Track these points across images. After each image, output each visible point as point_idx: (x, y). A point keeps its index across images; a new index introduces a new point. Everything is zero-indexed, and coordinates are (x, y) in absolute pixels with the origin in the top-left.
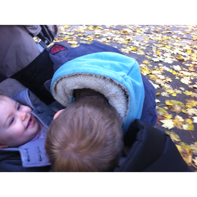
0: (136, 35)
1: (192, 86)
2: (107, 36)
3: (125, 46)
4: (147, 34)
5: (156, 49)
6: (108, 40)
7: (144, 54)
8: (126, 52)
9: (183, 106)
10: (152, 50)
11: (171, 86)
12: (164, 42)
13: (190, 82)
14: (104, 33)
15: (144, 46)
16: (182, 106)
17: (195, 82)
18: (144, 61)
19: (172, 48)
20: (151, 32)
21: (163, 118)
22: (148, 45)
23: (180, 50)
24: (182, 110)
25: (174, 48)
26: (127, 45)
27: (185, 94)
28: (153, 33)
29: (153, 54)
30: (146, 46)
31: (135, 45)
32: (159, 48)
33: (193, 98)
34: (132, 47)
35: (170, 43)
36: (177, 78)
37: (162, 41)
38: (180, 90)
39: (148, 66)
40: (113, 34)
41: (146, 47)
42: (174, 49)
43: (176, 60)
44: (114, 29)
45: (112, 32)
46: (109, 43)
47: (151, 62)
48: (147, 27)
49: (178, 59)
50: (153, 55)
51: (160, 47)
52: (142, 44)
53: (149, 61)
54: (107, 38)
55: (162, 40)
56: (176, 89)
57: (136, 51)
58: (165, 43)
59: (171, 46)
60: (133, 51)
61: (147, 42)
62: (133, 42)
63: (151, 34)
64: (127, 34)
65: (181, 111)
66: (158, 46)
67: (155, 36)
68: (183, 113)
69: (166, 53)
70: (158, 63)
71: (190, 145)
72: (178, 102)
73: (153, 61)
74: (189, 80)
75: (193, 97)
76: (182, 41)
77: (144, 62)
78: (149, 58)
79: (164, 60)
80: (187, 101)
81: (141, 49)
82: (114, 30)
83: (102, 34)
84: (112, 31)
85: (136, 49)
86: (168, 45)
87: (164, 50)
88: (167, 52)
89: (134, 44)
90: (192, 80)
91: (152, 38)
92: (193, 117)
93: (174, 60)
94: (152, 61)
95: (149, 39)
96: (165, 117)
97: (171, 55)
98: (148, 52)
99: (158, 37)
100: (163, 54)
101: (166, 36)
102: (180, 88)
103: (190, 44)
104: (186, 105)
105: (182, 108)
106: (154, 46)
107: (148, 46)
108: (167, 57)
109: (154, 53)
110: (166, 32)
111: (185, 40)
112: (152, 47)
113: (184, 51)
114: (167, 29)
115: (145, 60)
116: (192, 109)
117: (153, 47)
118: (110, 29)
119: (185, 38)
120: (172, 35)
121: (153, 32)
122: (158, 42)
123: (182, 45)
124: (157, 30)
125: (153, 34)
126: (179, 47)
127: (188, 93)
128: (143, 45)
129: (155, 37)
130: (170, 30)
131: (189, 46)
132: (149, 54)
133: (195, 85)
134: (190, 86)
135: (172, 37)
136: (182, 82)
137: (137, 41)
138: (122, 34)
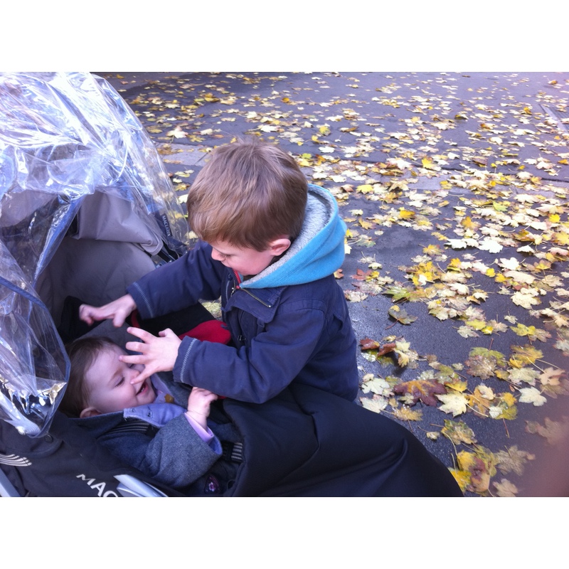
0: (420, 175)
1: (540, 311)
2: (343, 181)
3: (385, 207)
4: (450, 172)
5: (465, 214)
6: (344, 191)
7: (430, 228)
8: (385, 224)
9: (503, 362)
10: (455, 216)
11: (482, 313)
12: (492, 194)
13: (535, 302)
14: (337, 174)
15: (434, 206)
16: (499, 362)
17: (550, 302)
18: (427, 247)
19: (509, 208)
20: (462, 165)
21: (446, 390)
22: (446, 203)
23: (529, 215)
24: (496, 372)
25: (517, 207)
26: (392, 204)
27: (515, 333)
28: (466, 167)
29: (455, 227)
30: (441, 205)
31: (411, 204)
32: (474, 209)
33: (533, 341)
34: (402, 209)
35: (506, 193)
36: (504, 291)
37: (488, 191)
38: (506, 322)
39: (436, 260)
40: (359, 175)
41: (439, 209)
42: (516, 211)
43: (514, 242)
44: (364, 159)
45: (356, 170)
46: (346, 200)
47: (445, 250)
48: (453, 150)
49: (519, 239)
50: (455, 231)
51: (479, 207)
52: (430, 202)
53: (440, 248)
54: (342, 188)
55: (486, 187)
56: (494, 321)
57: (410, 222)
58: (494, 197)
59: (508, 203)
60: (403, 219)
61: (444, 194)
62: (407, 195)
63: (461, 169)
64: (396, 174)
65: (493, 375)
66: (473, 206)
67: (472, 175)
68: (498, 378)
69: (490, 224)
70: (463, 251)
71: (499, 452)
72: (492, 353)
73: (450, 246)
74: (536, 297)
75: (535, 340)
76: (542, 188)
77: (426, 250)
78: (442, 238)
79: (480, 245)
80: (517, 349)
81: (426, 215)
82: (364, 164)
83: (332, 177)
84: (357, 167)
85: (412, 215)
86: (502, 200)
87: (487, 215)
88: (493, 220)
89: (411, 201)
90: (542, 295)
91: (460, 183)
92: (520, 388)
93: (509, 242)
94: (447, 248)
95: (451, 185)
96: (450, 388)
97: (503, 230)
98: (443, 222)
99: (479, 178)
100: (483, 225)
101: (501, 174)
102: (507, 317)
103: (564, 196)
104: (511, 360)
105: (498, 367)
106: (462, 204)
107: (445, 206)
108: (489, 235)
109: (457, 226)
110: (502, 164)
111: (551, 183)
112: (455, 209)
113: (540, 216)
114: (509, 152)
115: (430, 246)
116: (523, 370)
117: (457, 208)
118: (352, 161)
119: (552, 178)
120: (520, 171)
121: (468, 163)
122: (477, 193)
123: (541, 198)
124: (478, 158)
125: (465, 171)
126: (531, 205)
127: (523, 330)
128: (433, 203)
129: (469, 178)
130: (516, 157)
131: (558, 201)
132: (443, 228)
133: (547, 309)
134: (533, 313)
135: (518, 178)
136: (514, 301)
137: (420, 191)
138: (382, 175)
